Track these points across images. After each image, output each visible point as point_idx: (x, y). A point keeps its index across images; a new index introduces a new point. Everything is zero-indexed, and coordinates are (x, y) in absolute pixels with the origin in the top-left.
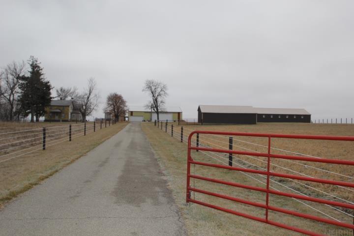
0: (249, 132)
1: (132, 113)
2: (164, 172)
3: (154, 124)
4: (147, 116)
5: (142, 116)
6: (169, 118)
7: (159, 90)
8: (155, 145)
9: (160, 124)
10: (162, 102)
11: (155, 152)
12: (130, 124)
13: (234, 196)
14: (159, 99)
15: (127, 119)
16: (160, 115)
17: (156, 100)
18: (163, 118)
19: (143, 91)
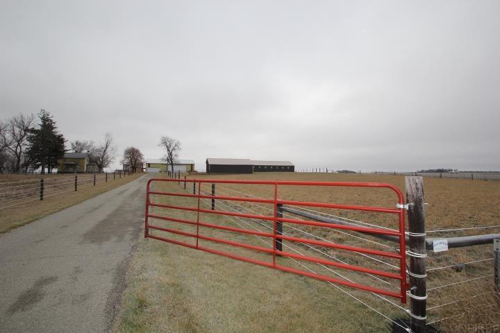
1: (149, 165)
4: (165, 167)
5: (159, 168)
6: (183, 169)
7: (173, 145)
9: (174, 174)
10: (176, 155)
12: (146, 175)
14: (174, 153)
15: (144, 170)
16: (174, 167)
17: (171, 154)
18: (176, 169)
19: (159, 145)
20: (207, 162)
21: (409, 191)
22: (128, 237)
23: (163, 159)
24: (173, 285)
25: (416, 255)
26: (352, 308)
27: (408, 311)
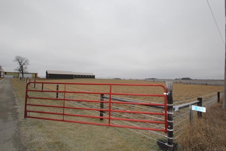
0: (70, 82)
1: (6, 73)
2: (17, 104)
3: (20, 79)
4: (17, 75)
5: (13, 75)
6: (30, 76)
7: (24, 62)
8: (17, 90)
9: (23, 79)
10: (25, 68)
11: (15, 93)
12: (3, 79)
13: (55, 112)
14: (24, 66)
15: (2, 76)
16: (24, 74)
17: (22, 67)
18: (25, 76)
19: (14, 61)
20: (47, 72)
21: (168, 88)
22: (10, 118)
23: (16, 70)
24: (56, 143)
25: (170, 113)
26: (141, 139)
27: (166, 136)
